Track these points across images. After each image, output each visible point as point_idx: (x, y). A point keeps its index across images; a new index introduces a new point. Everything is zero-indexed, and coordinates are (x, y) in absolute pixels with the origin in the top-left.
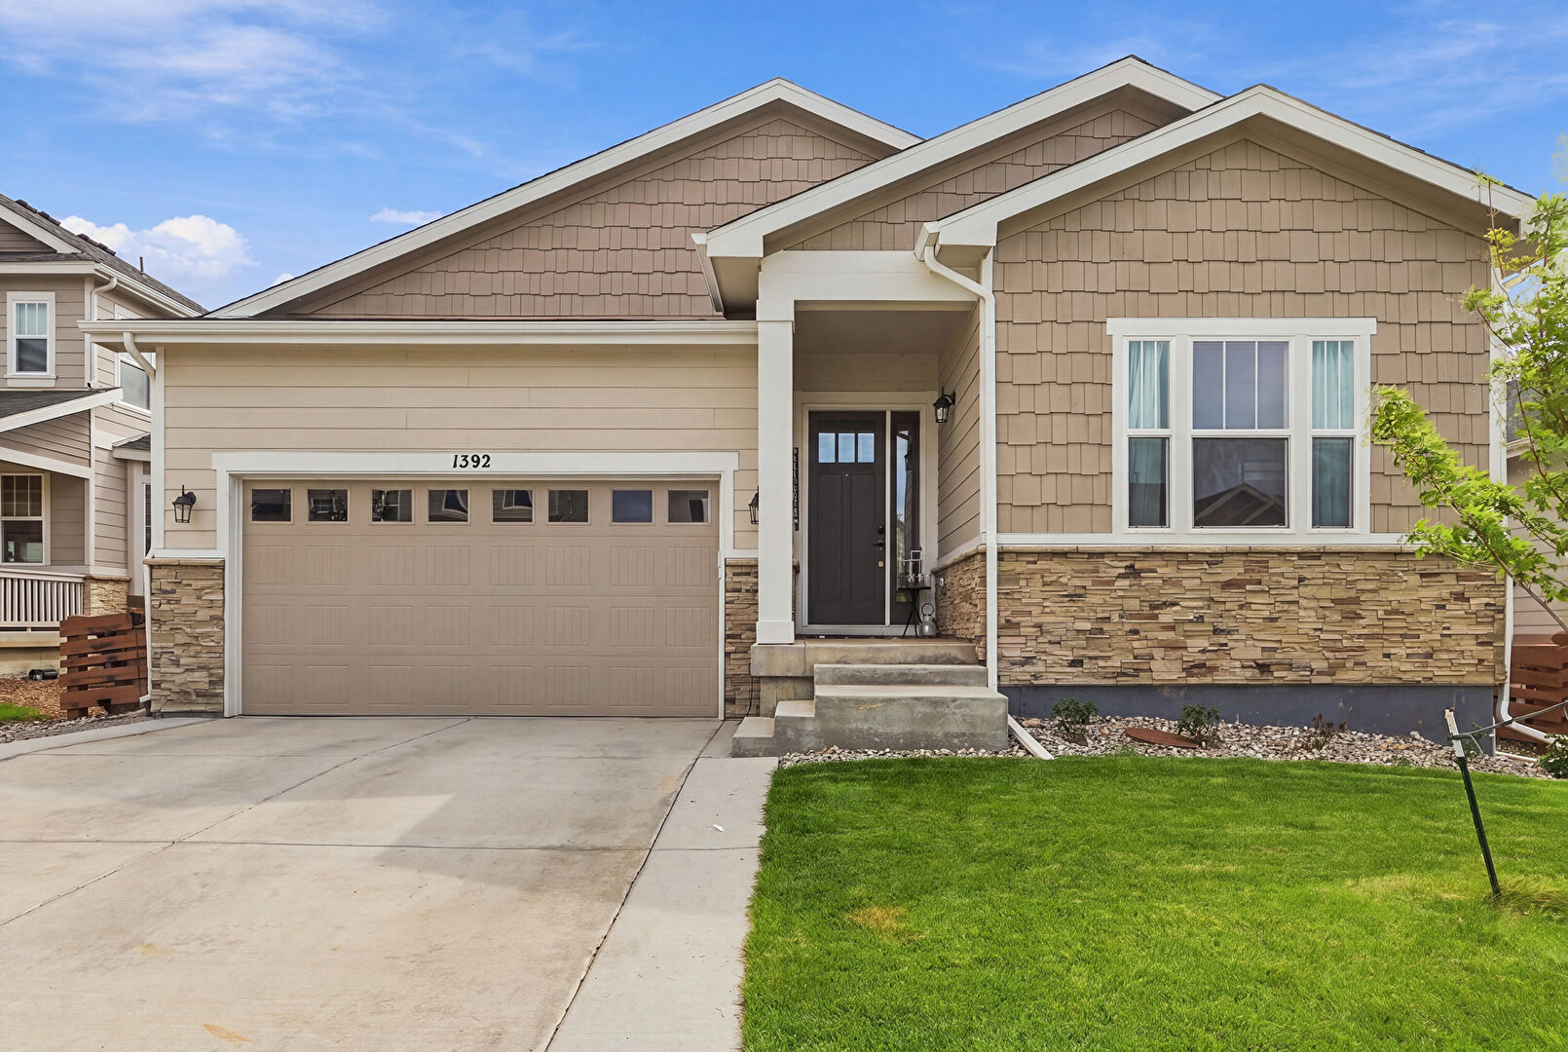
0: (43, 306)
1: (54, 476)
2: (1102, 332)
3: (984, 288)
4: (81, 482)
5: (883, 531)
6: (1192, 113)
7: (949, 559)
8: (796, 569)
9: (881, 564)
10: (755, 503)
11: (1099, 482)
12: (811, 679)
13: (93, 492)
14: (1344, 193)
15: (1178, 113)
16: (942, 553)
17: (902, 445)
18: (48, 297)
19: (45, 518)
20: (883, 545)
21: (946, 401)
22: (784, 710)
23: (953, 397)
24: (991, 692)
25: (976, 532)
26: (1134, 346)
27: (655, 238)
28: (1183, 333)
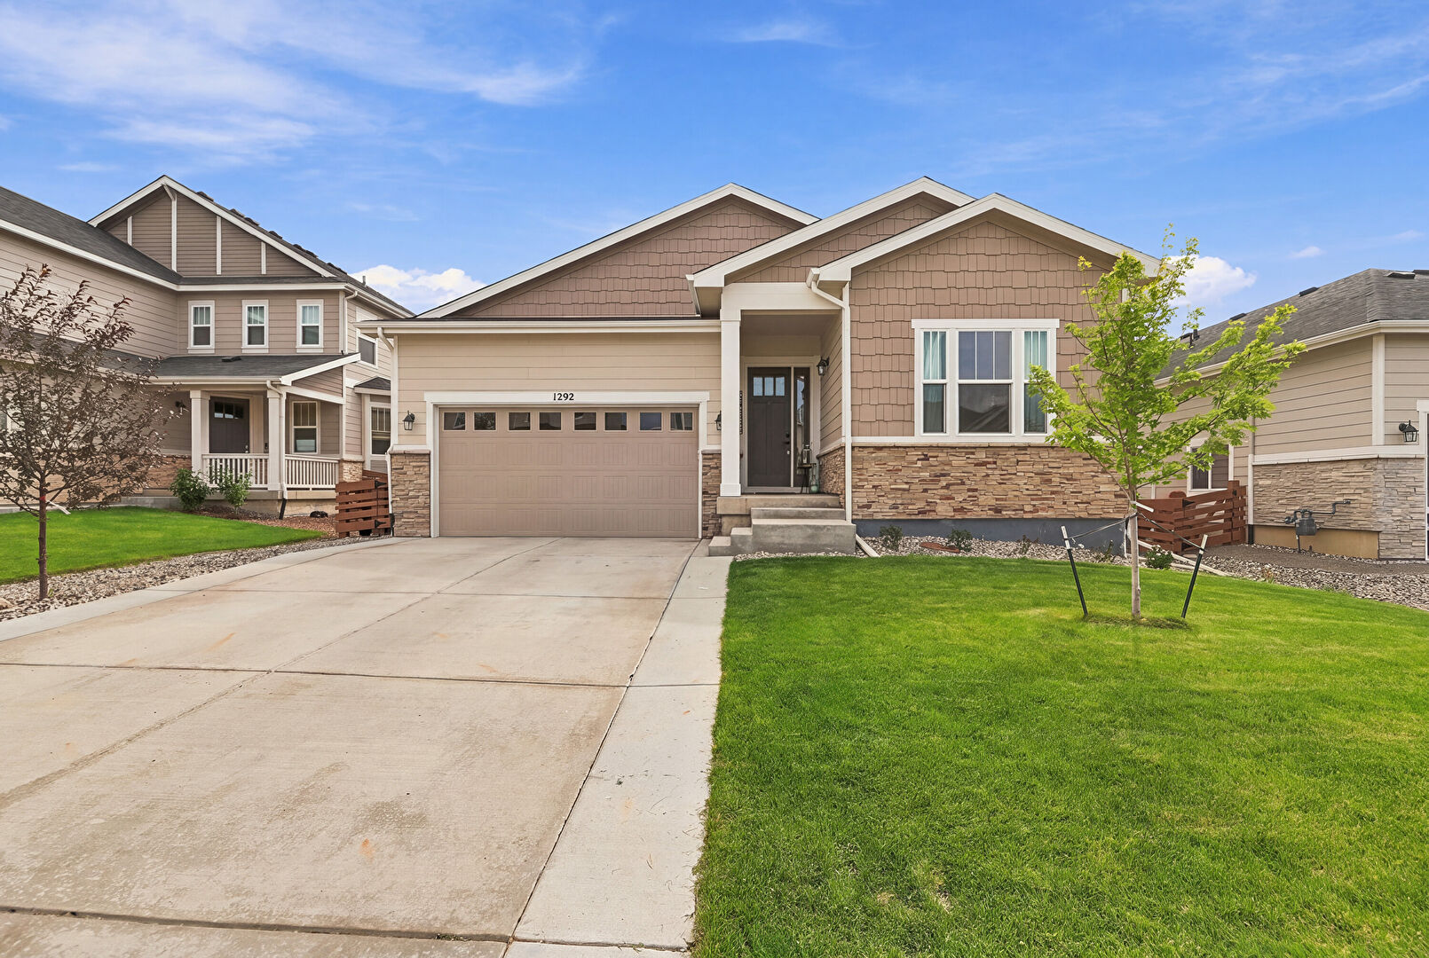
0: (317, 307)
1: (324, 403)
2: (909, 326)
3: (845, 303)
4: (338, 406)
5: (789, 436)
6: (958, 207)
7: (826, 451)
8: (741, 456)
9: (788, 452)
10: (719, 420)
11: (907, 408)
12: (749, 515)
13: (345, 412)
14: (1042, 251)
15: (951, 207)
16: (822, 447)
17: (801, 385)
18: (320, 303)
19: (317, 427)
20: (789, 443)
21: (825, 363)
22: (736, 531)
23: (827, 361)
24: (849, 522)
25: (840, 436)
26: (927, 334)
27: (662, 272)
28: (953, 328)
